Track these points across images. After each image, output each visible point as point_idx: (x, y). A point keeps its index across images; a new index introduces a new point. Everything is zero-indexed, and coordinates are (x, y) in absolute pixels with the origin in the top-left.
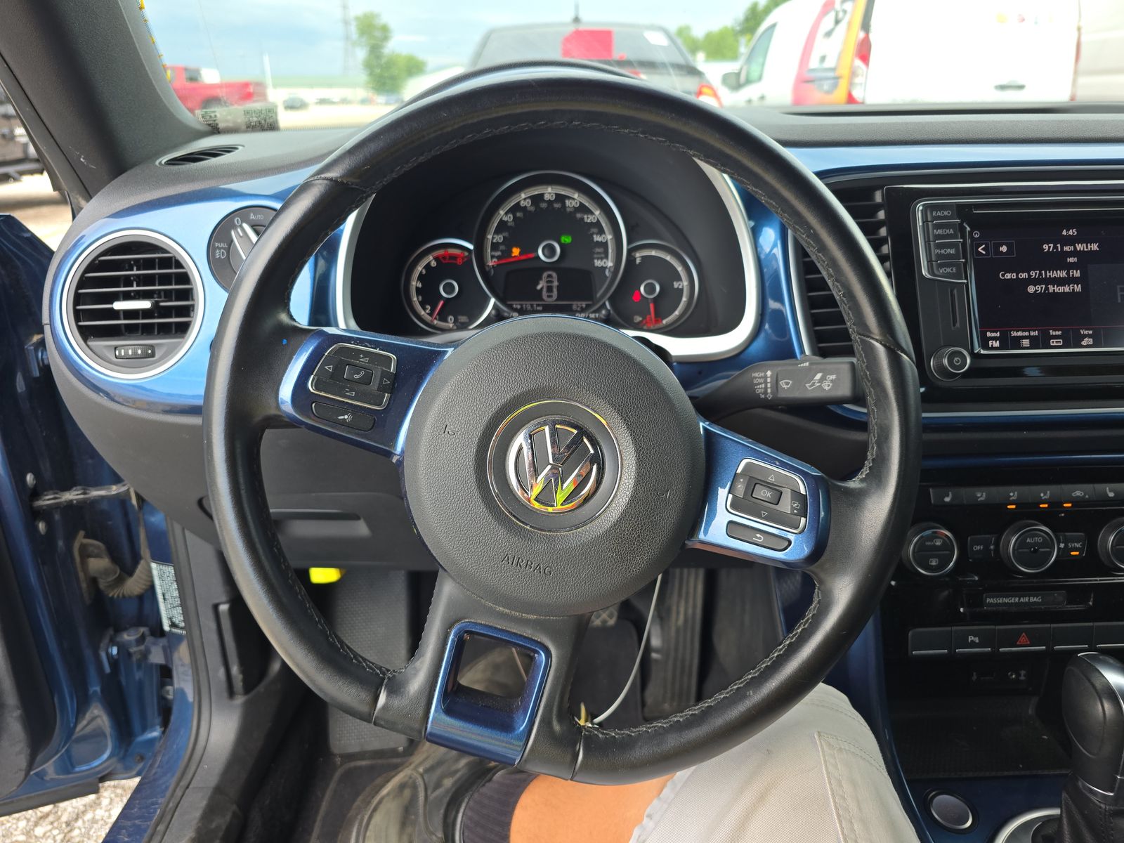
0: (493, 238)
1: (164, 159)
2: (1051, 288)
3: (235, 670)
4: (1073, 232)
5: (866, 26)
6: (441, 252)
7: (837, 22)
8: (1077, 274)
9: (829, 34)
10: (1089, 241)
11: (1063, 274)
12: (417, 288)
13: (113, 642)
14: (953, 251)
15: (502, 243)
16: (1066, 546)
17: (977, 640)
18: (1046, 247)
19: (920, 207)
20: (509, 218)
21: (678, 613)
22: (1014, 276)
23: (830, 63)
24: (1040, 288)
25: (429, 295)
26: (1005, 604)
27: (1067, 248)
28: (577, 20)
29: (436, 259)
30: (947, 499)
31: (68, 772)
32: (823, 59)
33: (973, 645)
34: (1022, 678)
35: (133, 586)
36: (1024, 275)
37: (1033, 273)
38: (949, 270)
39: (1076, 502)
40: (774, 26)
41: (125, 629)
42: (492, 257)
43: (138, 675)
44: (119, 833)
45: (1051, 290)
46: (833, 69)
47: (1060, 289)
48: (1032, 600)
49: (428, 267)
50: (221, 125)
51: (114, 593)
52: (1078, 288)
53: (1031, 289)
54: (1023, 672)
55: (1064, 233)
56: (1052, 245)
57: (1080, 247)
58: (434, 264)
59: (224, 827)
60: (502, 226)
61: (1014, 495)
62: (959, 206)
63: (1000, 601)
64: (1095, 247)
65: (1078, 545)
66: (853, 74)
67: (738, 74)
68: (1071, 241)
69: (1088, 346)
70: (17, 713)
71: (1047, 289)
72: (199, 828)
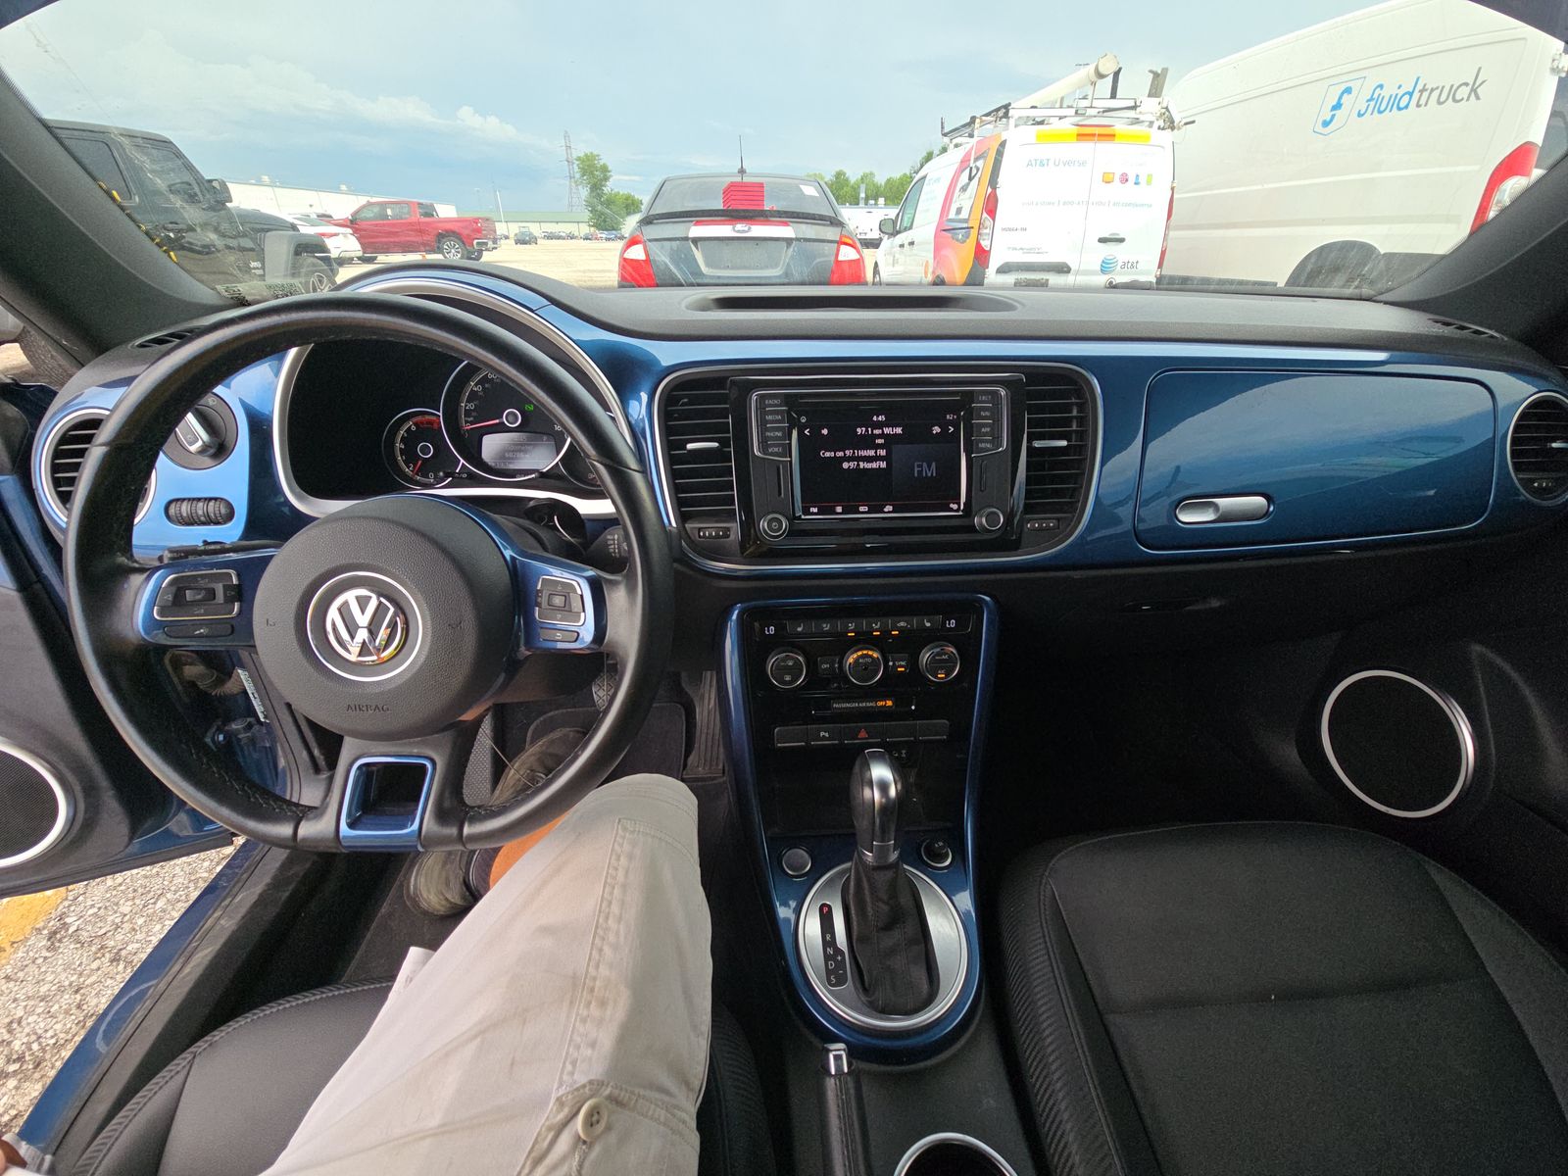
0: (466, 406)
1: (138, 342)
2: (862, 465)
3: (316, 752)
4: (882, 418)
5: (993, 182)
6: (419, 418)
7: (971, 179)
8: (883, 452)
9: (964, 189)
10: (894, 426)
11: (871, 453)
12: (400, 449)
13: (220, 730)
14: (779, 434)
15: (473, 410)
16: (894, 664)
17: (827, 735)
18: (859, 430)
19: (754, 398)
20: (479, 388)
21: (710, 699)
22: (832, 454)
23: (964, 215)
24: (853, 465)
25: (410, 456)
26: (847, 708)
27: (877, 432)
28: (742, 171)
29: (415, 424)
30: (799, 629)
31: (199, 831)
32: (959, 210)
33: (824, 738)
34: (904, 755)
35: (230, 687)
36: (840, 454)
37: (847, 452)
38: (776, 450)
39: (901, 630)
40: (924, 177)
41: (234, 720)
42: (466, 422)
43: (256, 756)
44: (220, 880)
45: (861, 467)
46: (966, 221)
47: (869, 466)
48: (868, 704)
49: (409, 430)
50: (248, 298)
51: (217, 692)
52: (883, 465)
53: (845, 465)
54: (904, 752)
55: (875, 418)
56: (864, 429)
57: (887, 430)
58: (414, 428)
59: (301, 874)
60: (473, 396)
61: (852, 626)
62: (787, 396)
63: (844, 705)
64: (899, 430)
65: (903, 663)
66: (981, 225)
67: (894, 222)
68: (880, 425)
69: (889, 512)
70: (111, 793)
71: (858, 465)
72: (276, 875)
